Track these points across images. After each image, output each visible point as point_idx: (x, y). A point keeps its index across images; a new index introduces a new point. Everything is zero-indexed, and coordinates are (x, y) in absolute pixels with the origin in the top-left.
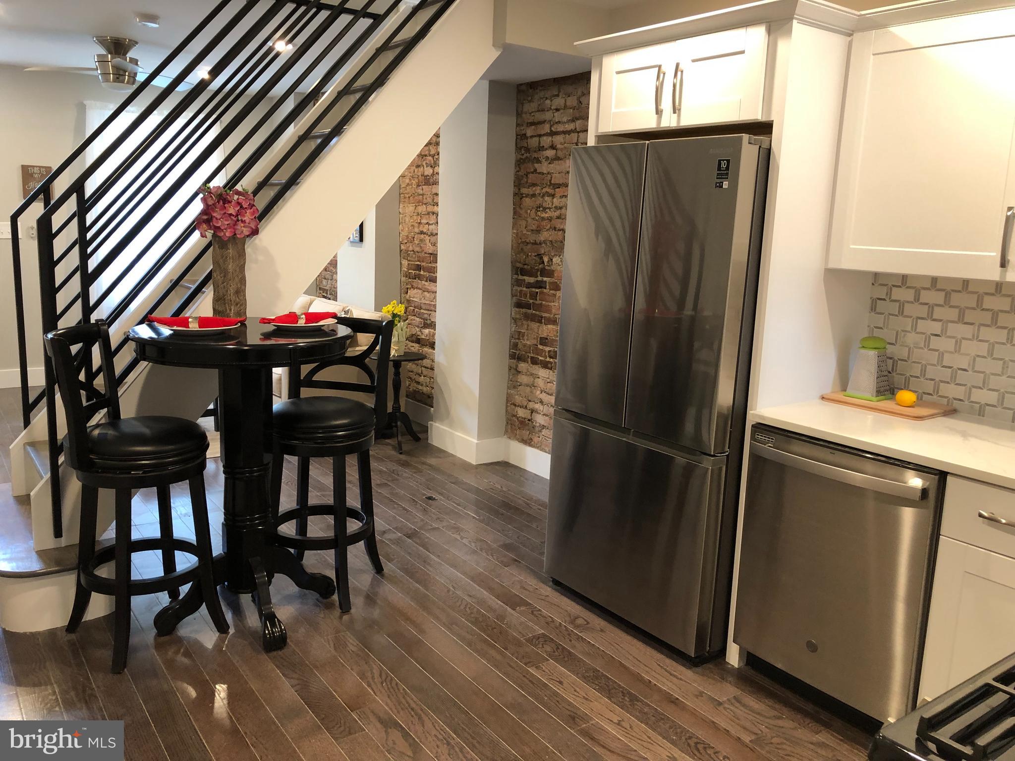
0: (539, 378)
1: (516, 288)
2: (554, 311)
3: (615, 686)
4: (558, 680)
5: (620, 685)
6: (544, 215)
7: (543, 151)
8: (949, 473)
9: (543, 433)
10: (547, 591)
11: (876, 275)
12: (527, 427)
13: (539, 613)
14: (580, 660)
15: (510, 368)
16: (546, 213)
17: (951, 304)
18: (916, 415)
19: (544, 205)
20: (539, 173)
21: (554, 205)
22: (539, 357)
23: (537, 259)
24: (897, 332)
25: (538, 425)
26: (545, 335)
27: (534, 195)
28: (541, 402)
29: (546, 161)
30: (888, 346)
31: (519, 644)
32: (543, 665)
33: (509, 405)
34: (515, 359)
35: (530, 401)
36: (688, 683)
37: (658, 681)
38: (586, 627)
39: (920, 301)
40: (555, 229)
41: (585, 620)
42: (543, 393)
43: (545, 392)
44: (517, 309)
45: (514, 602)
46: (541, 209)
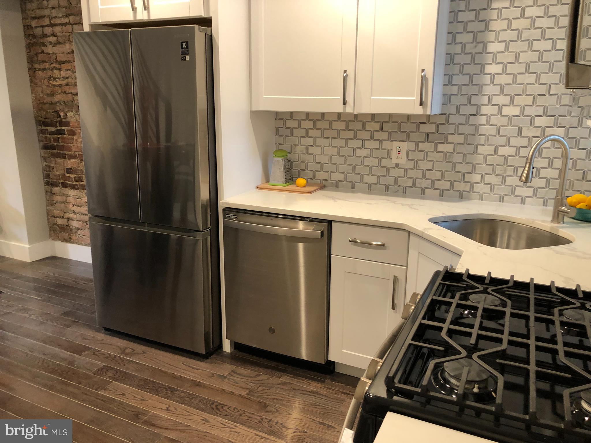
0: (70, 196)
1: (41, 135)
2: (73, 149)
3: (160, 386)
4: (121, 393)
5: (162, 385)
6: (54, 83)
7: (47, 37)
8: (332, 221)
9: (79, 233)
10: (101, 336)
11: (277, 113)
12: (66, 231)
13: (99, 352)
14: (133, 376)
15: (46, 192)
16: (56, 81)
17: (317, 128)
18: (308, 191)
19: (54, 76)
20: (47, 53)
21: (62, 76)
22: (67, 182)
23: (55, 114)
24: (291, 146)
25: (74, 228)
26: (69, 167)
27: (44, 69)
28: (74, 212)
29: (50, 44)
30: (288, 154)
31: (88, 377)
32: (109, 387)
33: (49, 217)
34: (49, 185)
35: (65, 213)
36: (204, 370)
37: (186, 374)
38: (133, 353)
39: (301, 127)
40: (65, 93)
41: (132, 349)
42: (74, 206)
43: (76, 205)
44: (45, 151)
45: (79, 350)
46: (52, 79)
